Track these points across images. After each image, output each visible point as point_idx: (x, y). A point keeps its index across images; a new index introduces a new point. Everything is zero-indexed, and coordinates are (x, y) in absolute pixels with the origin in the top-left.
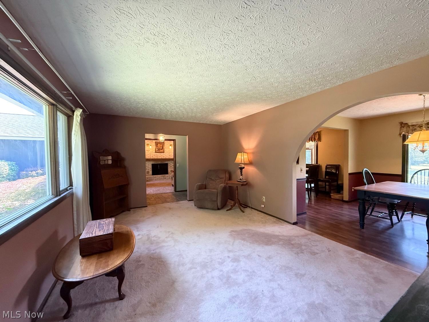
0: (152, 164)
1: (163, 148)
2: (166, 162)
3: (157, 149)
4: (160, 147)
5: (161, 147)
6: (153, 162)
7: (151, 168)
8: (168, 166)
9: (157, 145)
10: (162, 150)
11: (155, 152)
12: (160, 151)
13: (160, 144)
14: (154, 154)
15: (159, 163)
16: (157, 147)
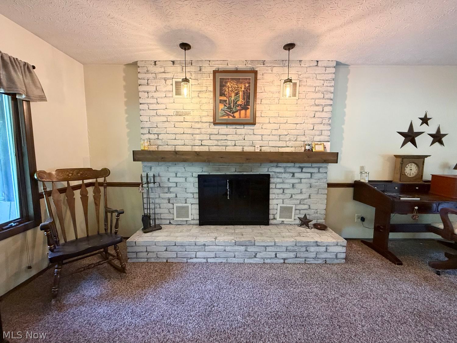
0: (200, 177)
1: (248, 103)
2: (263, 171)
3: (221, 106)
4: (237, 94)
5: (241, 94)
6: (205, 169)
7: (197, 196)
8: (272, 186)
9: (222, 86)
10: (243, 112)
11: (215, 124)
12: (237, 115)
13: (238, 81)
14: (209, 131)
15: (232, 171)
16: (222, 94)
